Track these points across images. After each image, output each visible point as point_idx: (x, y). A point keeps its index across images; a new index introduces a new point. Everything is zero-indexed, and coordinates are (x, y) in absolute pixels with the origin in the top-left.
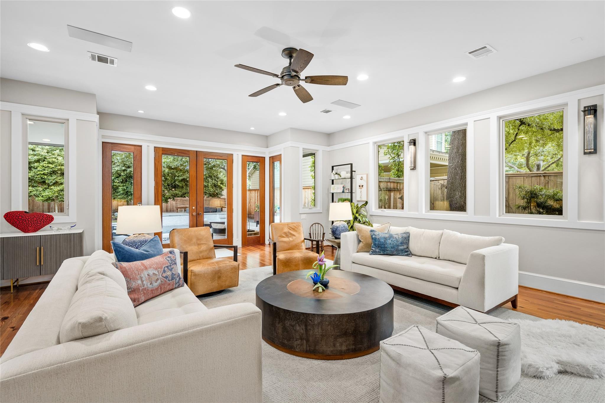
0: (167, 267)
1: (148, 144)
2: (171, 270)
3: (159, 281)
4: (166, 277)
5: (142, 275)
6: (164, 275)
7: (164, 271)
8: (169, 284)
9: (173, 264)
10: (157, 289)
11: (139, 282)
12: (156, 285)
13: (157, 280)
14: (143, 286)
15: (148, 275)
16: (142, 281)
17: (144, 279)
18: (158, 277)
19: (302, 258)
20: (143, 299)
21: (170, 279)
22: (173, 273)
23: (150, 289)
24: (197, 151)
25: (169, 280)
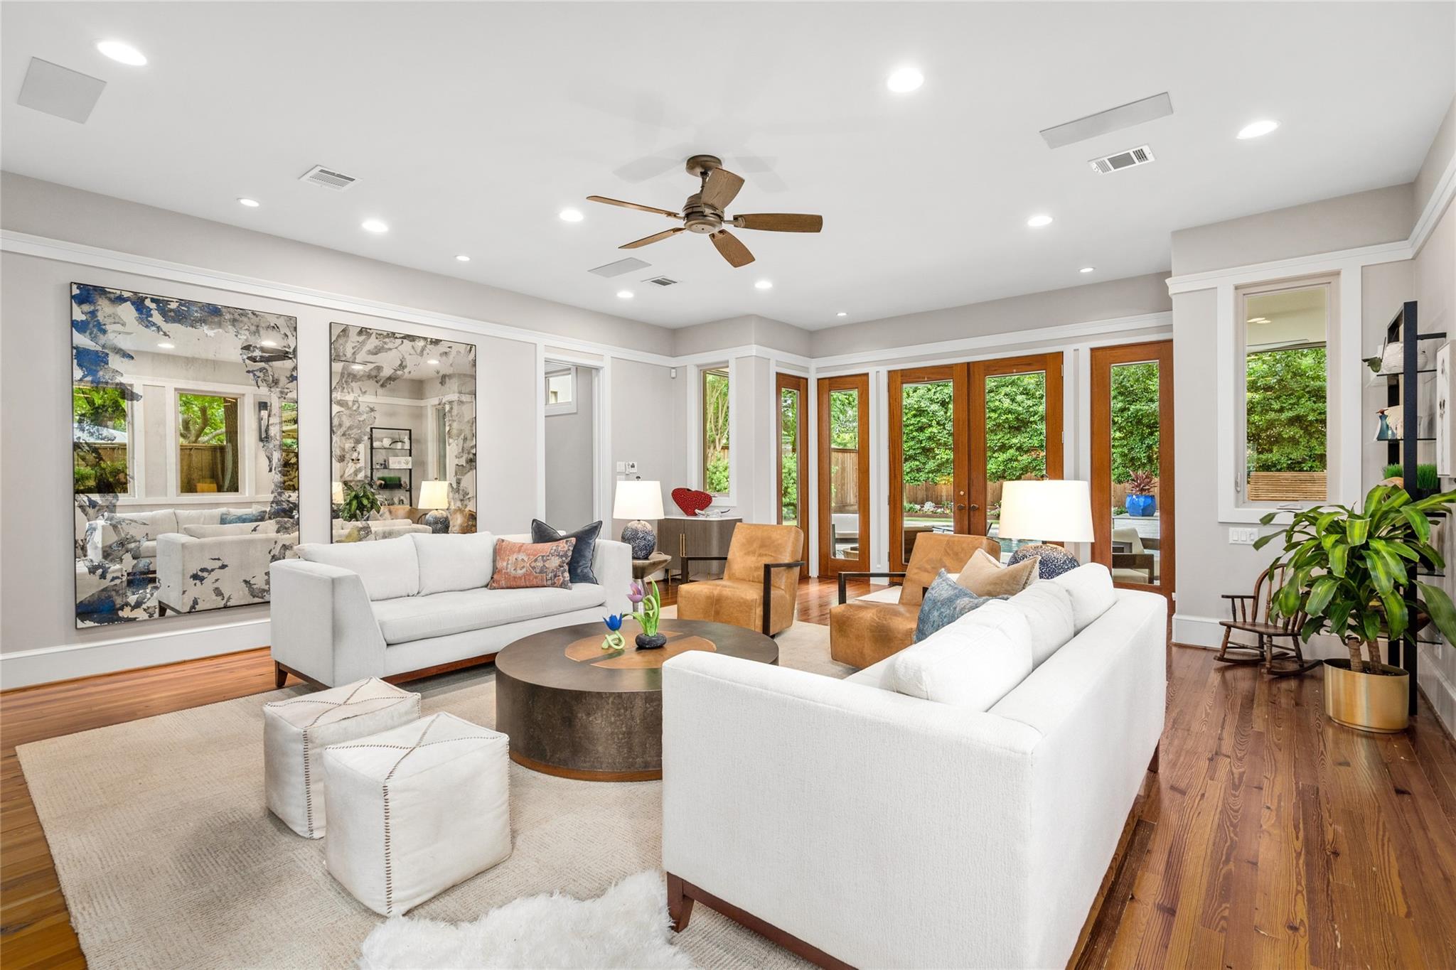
0: (543, 556)
1: (878, 368)
2: (544, 561)
3: (524, 570)
4: (534, 568)
5: (510, 558)
6: (533, 565)
7: (536, 560)
8: (536, 578)
9: (552, 556)
10: (520, 578)
11: (505, 564)
12: (520, 572)
13: (523, 567)
14: (507, 569)
15: (516, 559)
16: (508, 564)
17: (510, 562)
18: (525, 564)
19: (873, 624)
20: (503, 583)
21: (538, 571)
22: (544, 565)
23: (512, 575)
24: (968, 364)
25: (536, 573)
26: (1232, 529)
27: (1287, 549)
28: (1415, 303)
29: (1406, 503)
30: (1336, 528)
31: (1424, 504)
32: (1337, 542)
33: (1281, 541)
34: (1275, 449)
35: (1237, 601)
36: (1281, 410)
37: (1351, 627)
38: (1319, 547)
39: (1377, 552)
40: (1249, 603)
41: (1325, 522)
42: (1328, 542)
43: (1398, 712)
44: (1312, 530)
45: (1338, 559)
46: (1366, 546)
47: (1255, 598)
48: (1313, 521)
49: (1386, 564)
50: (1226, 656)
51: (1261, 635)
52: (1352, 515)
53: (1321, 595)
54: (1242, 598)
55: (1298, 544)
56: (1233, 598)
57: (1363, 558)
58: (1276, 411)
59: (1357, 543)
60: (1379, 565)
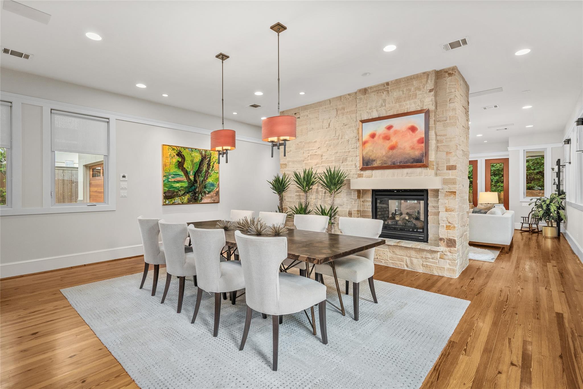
26: (523, 203)
27: (535, 206)
28: (560, 159)
29: (558, 196)
30: (544, 201)
31: (560, 197)
32: (544, 203)
33: (534, 204)
34: (532, 182)
35: (524, 218)
36: (534, 169)
37: (547, 219)
38: (541, 204)
39: (552, 205)
40: (527, 219)
41: (542, 200)
42: (543, 204)
43: (555, 234)
44: (540, 201)
45: (545, 207)
46: (550, 204)
47: (528, 218)
48: (540, 200)
49: (553, 207)
50: (522, 229)
51: (530, 224)
52: (548, 199)
53: (542, 212)
54: (525, 217)
55: (537, 204)
56: (523, 217)
57: (549, 206)
58: (532, 170)
59: (548, 203)
60: (552, 207)
